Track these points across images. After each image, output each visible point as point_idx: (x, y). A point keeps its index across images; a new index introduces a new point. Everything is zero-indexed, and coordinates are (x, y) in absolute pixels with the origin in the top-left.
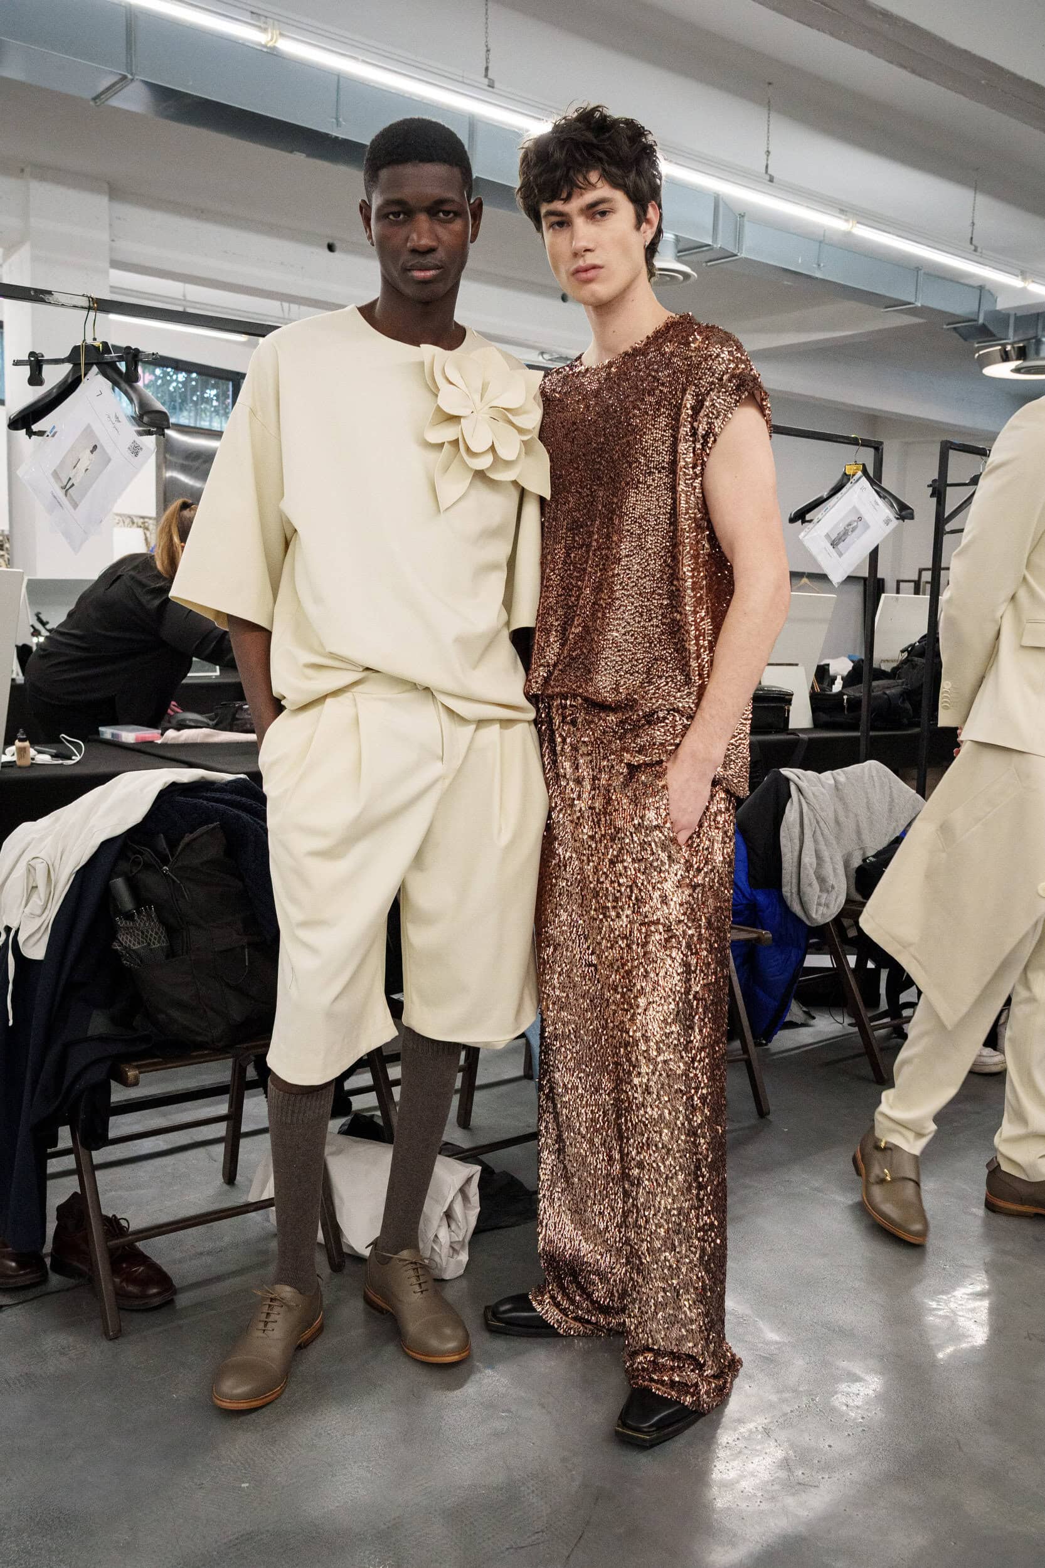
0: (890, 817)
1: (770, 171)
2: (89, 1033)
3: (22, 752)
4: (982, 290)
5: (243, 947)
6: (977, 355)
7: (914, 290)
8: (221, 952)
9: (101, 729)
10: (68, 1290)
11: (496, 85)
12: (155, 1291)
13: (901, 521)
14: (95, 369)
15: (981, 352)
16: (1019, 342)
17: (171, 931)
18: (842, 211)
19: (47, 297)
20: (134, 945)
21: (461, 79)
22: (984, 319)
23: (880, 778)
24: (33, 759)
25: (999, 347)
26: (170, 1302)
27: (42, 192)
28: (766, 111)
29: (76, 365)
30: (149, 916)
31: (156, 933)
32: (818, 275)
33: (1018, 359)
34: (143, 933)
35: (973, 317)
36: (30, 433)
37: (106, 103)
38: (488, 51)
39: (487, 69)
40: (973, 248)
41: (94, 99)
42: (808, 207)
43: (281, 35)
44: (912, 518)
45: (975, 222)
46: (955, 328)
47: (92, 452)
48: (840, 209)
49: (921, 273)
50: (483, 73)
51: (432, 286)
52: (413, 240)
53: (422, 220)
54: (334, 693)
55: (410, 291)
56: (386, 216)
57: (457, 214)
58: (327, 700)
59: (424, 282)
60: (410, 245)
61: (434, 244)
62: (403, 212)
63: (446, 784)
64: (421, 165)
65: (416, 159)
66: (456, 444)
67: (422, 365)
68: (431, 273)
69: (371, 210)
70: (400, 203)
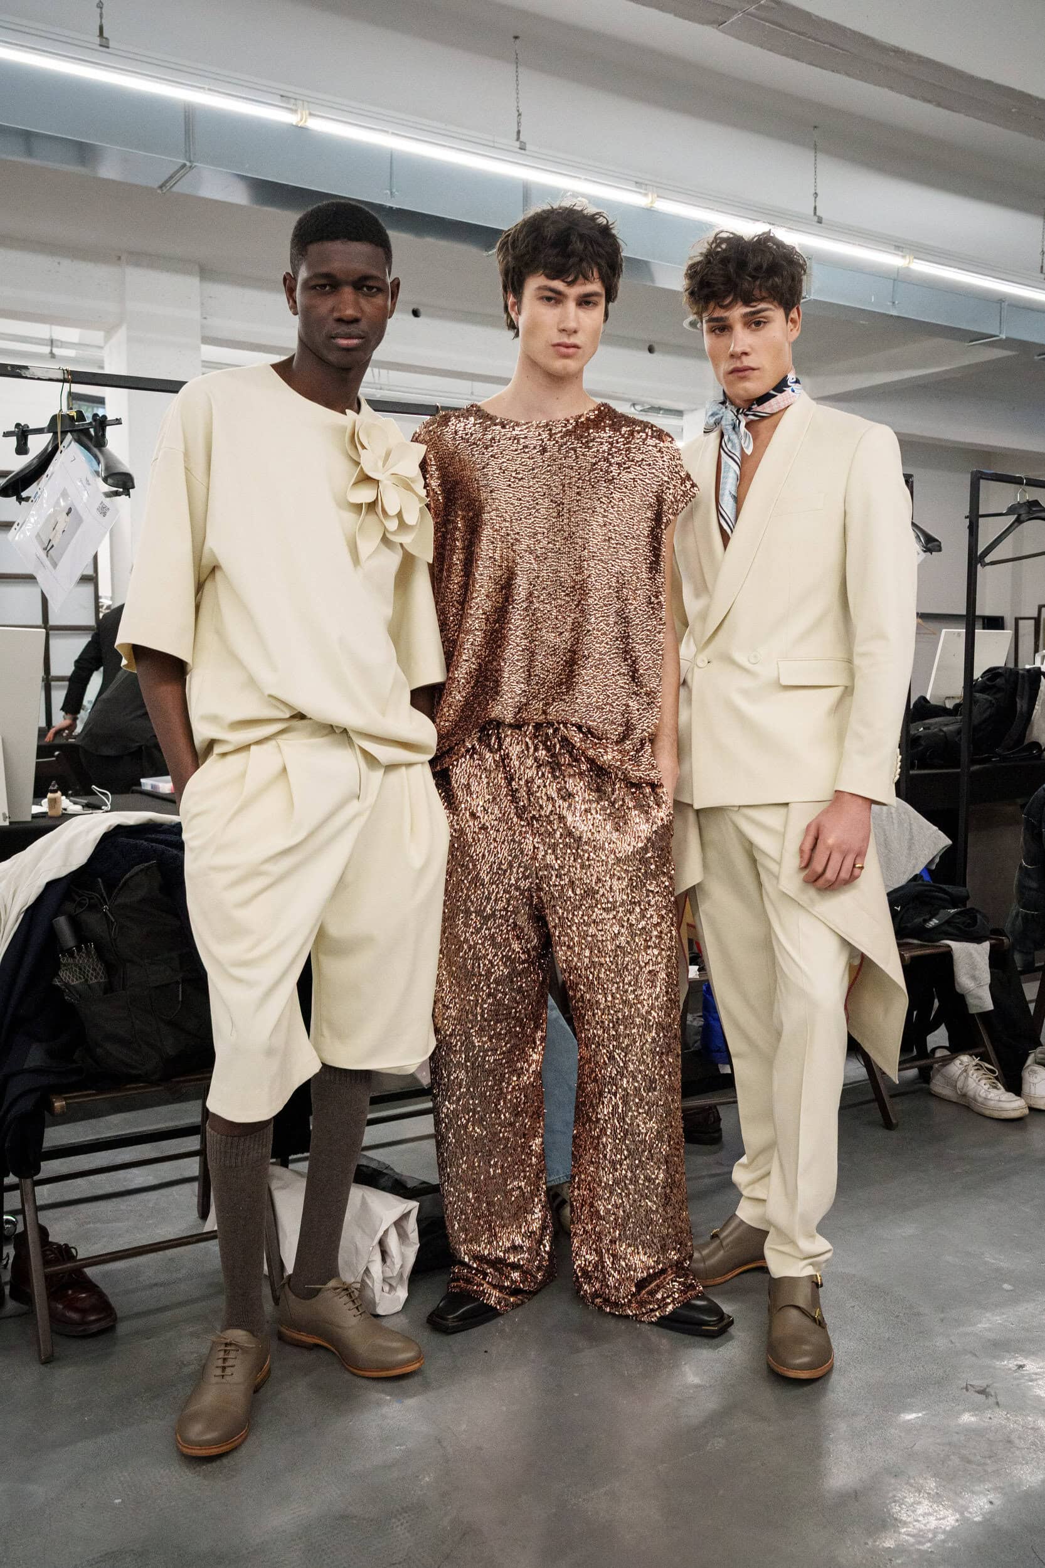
0: (909, 854)
1: (819, 213)
2: (26, 1067)
3: (53, 803)
5: (177, 983)
7: (997, 323)
8: (157, 988)
9: (143, 781)
10: (19, 1316)
11: (528, 147)
12: (93, 1318)
13: (929, 554)
14: (69, 436)
17: (110, 969)
18: (897, 248)
19: (24, 372)
20: (73, 981)
21: (492, 144)
23: (900, 815)
24: (65, 809)
26: (111, 1329)
27: (137, 277)
28: (812, 154)
29: (55, 433)
30: (88, 953)
31: (94, 970)
32: (894, 313)
34: (80, 969)
36: (20, 499)
37: (174, 189)
38: (520, 115)
39: (519, 132)
40: (1043, 276)
41: (161, 187)
42: (860, 245)
43: (311, 114)
44: (940, 550)
47: (68, 514)
48: (895, 246)
49: (1005, 305)
50: (515, 136)
51: (354, 353)
52: (340, 310)
53: (348, 293)
54: (259, 742)
55: (333, 357)
56: (314, 287)
57: (379, 290)
58: (253, 748)
59: (348, 350)
60: (336, 315)
61: (359, 315)
62: (329, 285)
63: (362, 820)
64: (349, 243)
65: (345, 237)
66: (372, 506)
67: (344, 429)
68: (355, 341)
69: (293, 282)
70: (327, 276)
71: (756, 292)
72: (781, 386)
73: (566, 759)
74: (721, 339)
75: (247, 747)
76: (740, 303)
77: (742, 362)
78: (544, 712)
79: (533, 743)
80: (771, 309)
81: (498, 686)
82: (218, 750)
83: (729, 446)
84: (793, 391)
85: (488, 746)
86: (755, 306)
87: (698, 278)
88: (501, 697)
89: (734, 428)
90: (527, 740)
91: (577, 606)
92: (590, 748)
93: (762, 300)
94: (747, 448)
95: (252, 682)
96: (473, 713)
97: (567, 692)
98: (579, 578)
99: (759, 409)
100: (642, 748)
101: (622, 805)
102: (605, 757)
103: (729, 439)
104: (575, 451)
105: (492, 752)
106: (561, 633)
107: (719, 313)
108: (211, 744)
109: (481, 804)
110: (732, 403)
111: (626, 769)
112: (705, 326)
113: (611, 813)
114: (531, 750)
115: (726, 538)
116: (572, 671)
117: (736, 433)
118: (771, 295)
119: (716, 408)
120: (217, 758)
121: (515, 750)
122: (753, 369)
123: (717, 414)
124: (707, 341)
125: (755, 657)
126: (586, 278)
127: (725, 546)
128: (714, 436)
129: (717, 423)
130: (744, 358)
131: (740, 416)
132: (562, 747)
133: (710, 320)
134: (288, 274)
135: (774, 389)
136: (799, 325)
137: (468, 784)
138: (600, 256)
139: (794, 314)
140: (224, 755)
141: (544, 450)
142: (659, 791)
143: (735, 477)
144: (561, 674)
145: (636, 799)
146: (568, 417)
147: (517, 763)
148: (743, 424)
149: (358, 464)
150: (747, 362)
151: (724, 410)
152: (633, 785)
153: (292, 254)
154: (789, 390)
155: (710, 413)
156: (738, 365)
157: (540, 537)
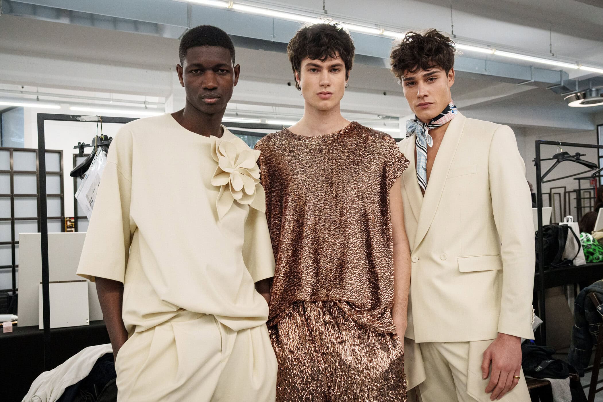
1: (454, 33)
4: (562, 72)
6: (565, 99)
7: (530, 75)
11: (328, 12)
15: (567, 97)
16: (582, 91)
18: (489, 46)
19: (78, 119)
22: (564, 84)
25: (574, 95)
28: (450, 9)
29: (94, 147)
32: (486, 73)
33: (583, 99)
35: (560, 84)
36: (82, 178)
40: (552, 54)
42: (472, 46)
43: (234, 3)
45: (552, 44)
46: (551, 89)
48: (488, 45)
49: (533, 68)
50: (323, 8)
51: (215, 106)
52: (205, 83)
53: (210, 74)
54: (161, 324)
55: (203, 108)
56: (191, 72)
57: (228, 71)
58: (157, 328)
59: (211, 104)
60: (203, 86)
61: (216, 85)
62: (200, 70)
63: (224, 364)
64: (210, 47)
65: (207, 44)
66: (227, 186)
67: (210, 145)
68: (214, 100)
69: (182, 69)
70: (198, 65)
71: (430, 63)
72: (446, 110)
73: (341, 320)
74: (412, 89)
75: (154, 328)
76: (421, 70)
77: (424, 101)
78: (327, 295)
79: (322, 311)
80: (438, 72)
81: (300, 281)
82: (137, 330)
83: (420, 143)
84: (453, 112)
85: (298, 312)
86: (430, 71)
87: (398, 58)
88: (303, 288)
89: (422, 134)
90: (319, 309)
91: (342, 234)
92: (354, 314)
93: (434, 67)
94: (430, 144)
95: (154, 292)
96: (287, 296)
97: (339, 283)
98: (342, 219)
99: (435, 123)
100: (384, 313)
101: (373, 347)
102: (363, 320)
103: (420, 139)
104: (337, 150)
105: (300, 316)
106: (334, 250)
107: (410, 75)
108: (134, 327)
109: (296, 345)
110: (420, 121)
111: (375, 327)
112: (403, 82)
113: (367, 351)
114: (322, 315)
115: (423, 192)
116: (342, 271)
117: (424, 136)
118: (438, 64)
119: (412, 124)
120: (137, 334)
121: (313, 315)
122: (431, 103)
123: (413, 127)
124: (404, 89)
125: (444, 256)
126: (332, 57)
127: (423, 195)
128: (412, 138)
129: (413, 131)
130: (425, 98)
131: (425, 127)
132: (339, 313)
133: (406, 79)
134: (179, 65)
135: (442, 112)
136: (453, 78)
137: (288, 334)
138: (338, 45)
139: (450, 73)
140: (141, 333)
141: (321, 151)
142: (395, 338)
143: (425, 159)
144: (335, 273)
145: (380, 344)
146: (333, 133)
147: (314, 323)
148: (427, 131)
149: (217, 163)
150: (427, 100)
151: (416, 124)
152: (379, 335)
153: (180, 54)
154: (451, 112)
155: (409, 126)
156: (422, 102)
157: (320, 198)
